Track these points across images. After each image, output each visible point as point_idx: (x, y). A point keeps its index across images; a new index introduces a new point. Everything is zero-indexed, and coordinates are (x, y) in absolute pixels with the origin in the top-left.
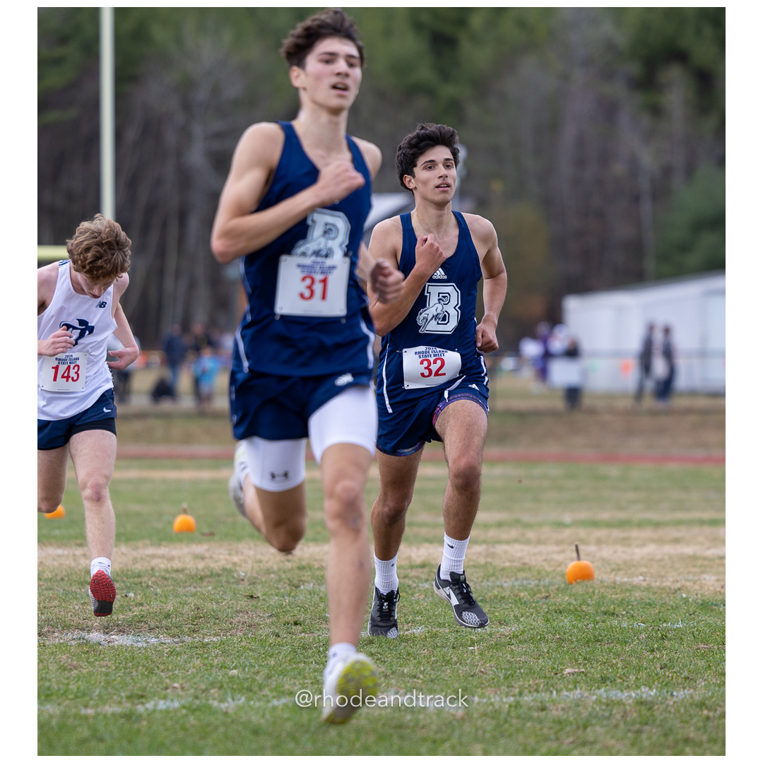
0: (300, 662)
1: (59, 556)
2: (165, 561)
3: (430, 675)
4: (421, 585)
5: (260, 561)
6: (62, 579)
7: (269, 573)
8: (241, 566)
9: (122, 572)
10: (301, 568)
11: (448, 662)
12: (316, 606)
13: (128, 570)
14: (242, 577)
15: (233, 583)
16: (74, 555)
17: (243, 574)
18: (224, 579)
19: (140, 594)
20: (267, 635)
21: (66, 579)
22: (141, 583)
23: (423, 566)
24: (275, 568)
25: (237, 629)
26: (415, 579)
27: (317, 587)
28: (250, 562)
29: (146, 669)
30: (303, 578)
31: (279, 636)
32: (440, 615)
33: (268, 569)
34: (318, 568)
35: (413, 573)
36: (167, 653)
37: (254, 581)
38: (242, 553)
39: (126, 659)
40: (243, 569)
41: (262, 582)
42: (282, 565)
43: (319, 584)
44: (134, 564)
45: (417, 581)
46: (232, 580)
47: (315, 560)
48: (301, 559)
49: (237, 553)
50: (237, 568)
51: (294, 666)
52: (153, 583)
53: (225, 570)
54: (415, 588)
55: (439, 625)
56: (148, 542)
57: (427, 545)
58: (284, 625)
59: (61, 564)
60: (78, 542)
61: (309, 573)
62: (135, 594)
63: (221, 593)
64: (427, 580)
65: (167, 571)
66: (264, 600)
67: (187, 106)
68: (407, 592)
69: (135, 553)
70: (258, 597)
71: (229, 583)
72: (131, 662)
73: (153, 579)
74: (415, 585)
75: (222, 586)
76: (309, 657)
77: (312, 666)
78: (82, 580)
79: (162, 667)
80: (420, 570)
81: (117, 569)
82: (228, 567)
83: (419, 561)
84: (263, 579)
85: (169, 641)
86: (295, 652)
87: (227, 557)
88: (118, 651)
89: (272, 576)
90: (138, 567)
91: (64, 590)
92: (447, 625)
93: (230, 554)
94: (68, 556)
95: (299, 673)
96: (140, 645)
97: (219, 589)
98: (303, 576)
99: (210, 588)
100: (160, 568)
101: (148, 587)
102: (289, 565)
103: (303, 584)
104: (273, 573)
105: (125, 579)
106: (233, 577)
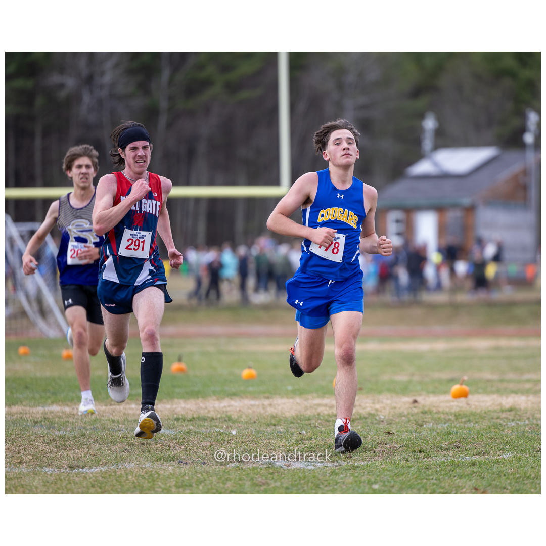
0: (424, 479)
1: (252, 406)
2: (327, 409)
3: (516, 487)
4: (509, 423)
5: (395, 408)
6: (255, 422)
7: (401, 417)
8: (381, 411)
9: (297, 416)
10: (424, 413)
11: (528, 478)
12: (435, 439)
13: (301, 415)
14: (382, 420)
15: (376, 423)
16: (263, 405)
17: (383, 417)
18: (369, 421)
19: (310, 432)
20: (400, 460)
21: (257, 422)
22: (310, 424)
23: (510, 410)
24: (406, 412)
25: (379, 456)
26: (504, 419)
27: (435, 426)
28: (388, 408)
29: (314, 485)
30: (425, 420)
31: (408, 461)
32: (522, 444)
33: (400, 414)
34: (436, 413)
35: (503, 415)
36: (329, 473)
37: (390, 422)
38: (382, 402)
39: (300, 478)
40: (383, 414)
41: (396, 423)
42: (410, 410)
43: (436, 424)
44: (305, 411)
45: (506, 421)
46: (375, 422)
47: (434, 407)
48: (424, 406)
49: (378, 402)
50: (379, 413)
51: (419, 482)
52: (319, 424)
53: (370, 414)
54: (504, 426)
55: (522, 451)
56: (315, 395)
57: (513, 395)
58: (412, 452)
59: (254, 412)
60: (266, 395)
61: (430, 416)
62: (306, 432)
63: (367, 430)
64: (513, 420)
65: (329, 415)
66: (397, 435)
67: (340, 86)
68: (499, 429)
69: (306, 403)
70: (394, 433)
71: (373, 423)
72: (303, 480)
73: (319, 421)
74: (504, 424)
75: (368, 426)
76: (429, 475)
77: (432, 481)
78: (269, 422)
79: (326, 483)
80: (508, 413)
81: (294, 414)
82: (372, 412)
83: (507, 407)
84: (397, 420)
85: (331, 465)
86: (420, 471)
87: (372, 405)
88: (295, 472)
89: (404, 418)
90: (309, 413)
91: (256, 430)
92: (527, 451)
93: (374, 403)
94: (258, 406)
95: (423, 487)
96: (310, 468)
97: (366, 428)
98: (426, 418)
99: (359, 427)
100: (324, 414)
101: (315, 427)
102: (415, 410)
103: (425, 424)
104: (404, 416)
105: (299, 421)
106: (376, 419)
